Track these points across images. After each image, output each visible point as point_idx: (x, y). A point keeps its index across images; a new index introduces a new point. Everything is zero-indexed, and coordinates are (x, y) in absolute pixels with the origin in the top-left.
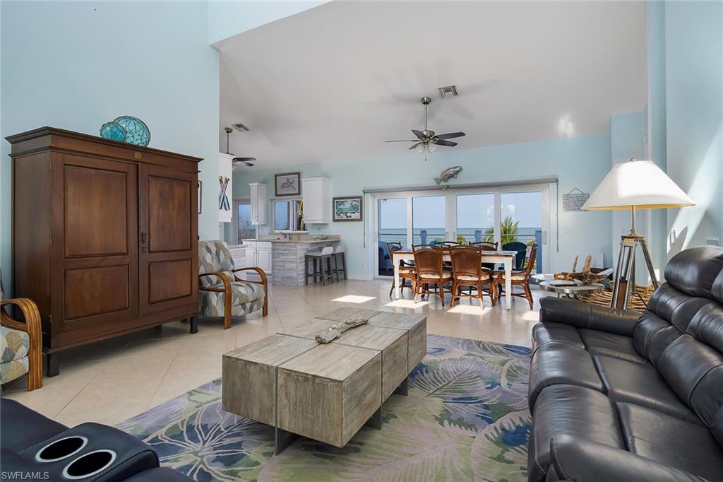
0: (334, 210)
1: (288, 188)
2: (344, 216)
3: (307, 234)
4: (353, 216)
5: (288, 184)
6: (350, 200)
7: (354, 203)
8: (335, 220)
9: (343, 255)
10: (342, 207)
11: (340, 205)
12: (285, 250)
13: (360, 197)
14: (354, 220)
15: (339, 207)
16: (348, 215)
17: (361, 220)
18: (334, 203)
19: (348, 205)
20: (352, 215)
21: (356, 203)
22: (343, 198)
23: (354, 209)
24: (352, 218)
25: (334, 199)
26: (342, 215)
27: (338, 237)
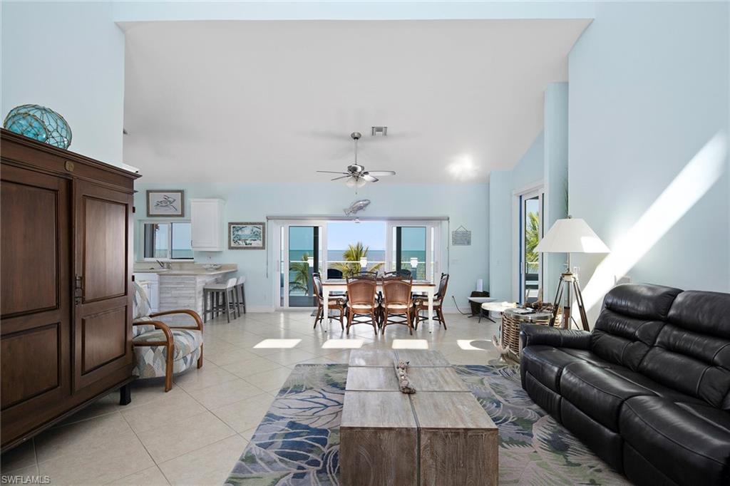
0: (229, 237)
1: (167, 208)
2: (242, 244)
3: (193, 262)
4: (254, 244)
5: (167, 203)
6: (250, 227)
7: (255, 229)
8: (231, 248)
9: (242, 287)
10: (240, 233)
11: (238, 231)
12: (179, 283)
13: (263, 224)
14: (255, 248)
15: (236, 233)
16: (248, 242)
17: (263, 248)
18: (230, 228)
19: (247, 231)
20: (252, 242)
21: (258, 229)
22: (242, 224)
23: (255, 236)
24: (253, 245)
25: (230, 224)
26: (240, 242)
27: (235, 266)
